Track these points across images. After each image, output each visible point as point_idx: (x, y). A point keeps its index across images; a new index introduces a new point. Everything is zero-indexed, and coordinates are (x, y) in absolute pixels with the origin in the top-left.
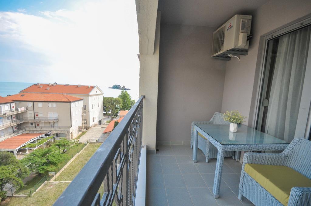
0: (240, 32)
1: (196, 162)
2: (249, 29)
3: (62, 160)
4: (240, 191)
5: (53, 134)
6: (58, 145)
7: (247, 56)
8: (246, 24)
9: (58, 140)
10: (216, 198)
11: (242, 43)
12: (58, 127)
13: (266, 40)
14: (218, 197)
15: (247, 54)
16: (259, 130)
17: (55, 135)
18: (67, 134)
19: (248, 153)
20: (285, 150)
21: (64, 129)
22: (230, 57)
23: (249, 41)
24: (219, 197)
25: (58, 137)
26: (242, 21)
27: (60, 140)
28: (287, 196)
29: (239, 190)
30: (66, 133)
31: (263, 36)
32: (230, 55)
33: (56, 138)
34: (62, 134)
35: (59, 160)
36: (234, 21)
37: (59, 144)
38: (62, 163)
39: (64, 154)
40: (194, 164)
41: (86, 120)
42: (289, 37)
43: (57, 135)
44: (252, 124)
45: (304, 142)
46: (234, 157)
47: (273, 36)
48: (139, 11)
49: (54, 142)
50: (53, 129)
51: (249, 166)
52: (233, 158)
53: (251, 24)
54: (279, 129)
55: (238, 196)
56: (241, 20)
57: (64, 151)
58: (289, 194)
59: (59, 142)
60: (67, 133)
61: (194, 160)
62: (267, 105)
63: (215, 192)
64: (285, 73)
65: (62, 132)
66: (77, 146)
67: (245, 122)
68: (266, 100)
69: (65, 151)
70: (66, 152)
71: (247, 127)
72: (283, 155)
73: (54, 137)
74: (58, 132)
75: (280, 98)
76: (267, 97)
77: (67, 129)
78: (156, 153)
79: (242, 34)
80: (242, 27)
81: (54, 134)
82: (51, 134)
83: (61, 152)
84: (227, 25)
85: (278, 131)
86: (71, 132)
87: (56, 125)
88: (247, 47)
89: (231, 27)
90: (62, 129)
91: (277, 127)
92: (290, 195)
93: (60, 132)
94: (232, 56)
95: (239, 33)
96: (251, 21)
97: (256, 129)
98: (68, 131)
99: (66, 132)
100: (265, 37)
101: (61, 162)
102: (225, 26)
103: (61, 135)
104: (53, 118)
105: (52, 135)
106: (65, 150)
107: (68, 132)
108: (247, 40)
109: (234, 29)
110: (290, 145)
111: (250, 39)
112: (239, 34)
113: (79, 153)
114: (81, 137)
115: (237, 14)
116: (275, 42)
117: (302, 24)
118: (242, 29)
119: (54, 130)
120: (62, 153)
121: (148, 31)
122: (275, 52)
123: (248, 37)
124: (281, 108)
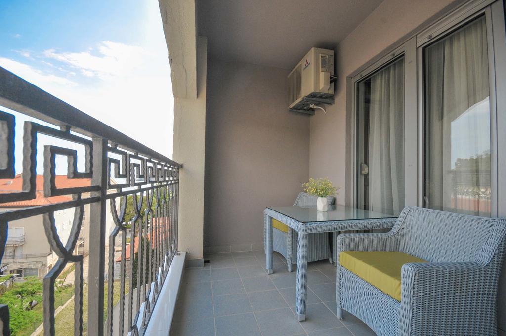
0: (320, 70)
1: (272, 272)
2: (332, 68)
3: (26, 323)
4: (338, 303)
5: (11, 272)
6: (20, 293)
7: (333, 105)
8: (327, 61)
9: (20, 282)
10: (302, 321)
11: (324, 85)
12: (22, 256)
13: (355, 83)
14: (304, 319)
15: (334, 103)
16: (360, 208)
17: (16, 272)
18: (40, 270)
19: (342, 235)
20: (394, 226)
21: (34, 260)
22: (312, 110)
23: (333, 83)
24: (306, 320)
25: (21, 276)
26: (322, 57)
27: (26, 281)
28: (398, 282)
29: (337, 301)
30: (39, 268)
31: (350, 78)
32: (312, 106)
33: (16, 279)
34: (31, 269)
35: (19, 323)
36: (312, 56)
37: (20, 289)
38: (25, 329)
39: (31, 311)
40: (269, 276)
41: (84, 239)
42: (382, 76)
43: (19, 271)
44: (350, 203)
45: (417, 210)
46: (332, 259)
47: (361, 75)
48: (166, 21)
49: (12, 286)
50: (11, 261)
51: (346, 254)
52: (331, 262)
53: (333, 61)
54: (386, 205)
55: (336, 314)
56: (320, 55)
57: (31, 303)
58: (400, 280)
59: (22, 287)
60: (41, 267)
61: (268, 269)
62: (367, 172)
63: (299, 311)
64: (383, 125)
65: (31, 266)
66: (60, 291)
67: (341, 201)
68: (365, 165)
69: (33, 305)
70: (36, 307)
71: (344, 207)
72: (393, 234)
73: (12, 277)
74: (21, 266)
75: (381, 159)
76: (366, 162)
77: (42, 259)
78: (204, 266)
79: (323, 73)
80: (322, 64)
81: (14, 270)
82: (6, 271)
83: (25, 307)
84: (303, 63)
85: (386, 207)
86: (48, 265)
87: (18, 253)
88: (331, 92)
89: (308, 64)
90: (30, 260)
91: (383, 203)
92: (402, 279)
93: (25, 266)
94: (315, 107)
95: (319, 72)
96: (333, 57)
97: (357, 207)
98: (44, 263)
99: (40, 265)
100: (353, 78)
101: (22, 327)
102: (301, 65)
103: (27, 272)
104: (14, 239)
105: (9, 272)
106: (34, 301)
107: (43, 265)
108: (331, 82)
109: (312, 67)
110: (399, 219)
111: (334, 81)
112: (319, 74)
113: (64, 307)
114: (69, 272)
115: (314, 47)
116: (366, 83)
117: (394, 55)
118: (322, 67)
119: (14, 263)
120: (27, 309)
121: (183, 56)
122: (367, 101)
123: (331, 78)
124: (385, 174)
